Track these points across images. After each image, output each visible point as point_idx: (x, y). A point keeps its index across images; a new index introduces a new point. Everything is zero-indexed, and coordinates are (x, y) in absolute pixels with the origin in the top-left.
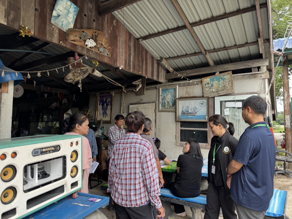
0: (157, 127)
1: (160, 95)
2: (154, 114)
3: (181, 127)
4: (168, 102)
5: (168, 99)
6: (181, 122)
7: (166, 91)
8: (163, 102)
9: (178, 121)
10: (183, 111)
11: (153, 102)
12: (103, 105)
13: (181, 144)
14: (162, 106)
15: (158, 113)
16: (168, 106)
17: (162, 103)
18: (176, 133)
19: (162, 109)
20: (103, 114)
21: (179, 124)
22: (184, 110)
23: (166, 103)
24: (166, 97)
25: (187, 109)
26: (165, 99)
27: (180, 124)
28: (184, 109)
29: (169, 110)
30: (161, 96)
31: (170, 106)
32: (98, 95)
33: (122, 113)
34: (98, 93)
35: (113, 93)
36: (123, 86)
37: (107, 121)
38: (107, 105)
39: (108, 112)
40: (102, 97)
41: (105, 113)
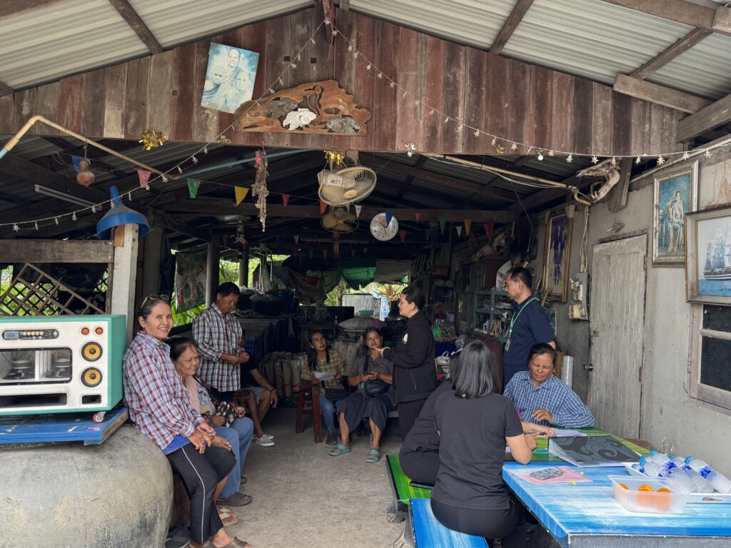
0: (648, 320)
1: (655, 203)
2: (643, 273)
3: (706, 326)
4: (675, 230)
5: (675, 220)
6: (706, 306)
7: (670, 189)
8: (662, 230)
9: (698, 303)
10: (708, 262)
11: (643, 232)
12: (556, 248)
13: (700, 391)
14: (660, 245)
15: (651, 271)
16: (674, 246)
17: (661, 235)
18: (691, 347)
19: (659, 256)
20: (555, 275)
21: (700, 313)
22: (712, 260)
23: (671, 234)
24: (671, 210)
25: (721, 256)
26: (669, 219)
27: (704, 315)
28: (713, 254)
29: (674, 259)
30: (657, 207)
31: (678, 246)
32: (549, 219)
33: (582, 271)
34: (548, 214)
35: (571, 212)
36: (570, 187)
37: (558, 297)
38: (563, 247)
39: (562, 269)
40: (555, 223)
41: (557, 272)
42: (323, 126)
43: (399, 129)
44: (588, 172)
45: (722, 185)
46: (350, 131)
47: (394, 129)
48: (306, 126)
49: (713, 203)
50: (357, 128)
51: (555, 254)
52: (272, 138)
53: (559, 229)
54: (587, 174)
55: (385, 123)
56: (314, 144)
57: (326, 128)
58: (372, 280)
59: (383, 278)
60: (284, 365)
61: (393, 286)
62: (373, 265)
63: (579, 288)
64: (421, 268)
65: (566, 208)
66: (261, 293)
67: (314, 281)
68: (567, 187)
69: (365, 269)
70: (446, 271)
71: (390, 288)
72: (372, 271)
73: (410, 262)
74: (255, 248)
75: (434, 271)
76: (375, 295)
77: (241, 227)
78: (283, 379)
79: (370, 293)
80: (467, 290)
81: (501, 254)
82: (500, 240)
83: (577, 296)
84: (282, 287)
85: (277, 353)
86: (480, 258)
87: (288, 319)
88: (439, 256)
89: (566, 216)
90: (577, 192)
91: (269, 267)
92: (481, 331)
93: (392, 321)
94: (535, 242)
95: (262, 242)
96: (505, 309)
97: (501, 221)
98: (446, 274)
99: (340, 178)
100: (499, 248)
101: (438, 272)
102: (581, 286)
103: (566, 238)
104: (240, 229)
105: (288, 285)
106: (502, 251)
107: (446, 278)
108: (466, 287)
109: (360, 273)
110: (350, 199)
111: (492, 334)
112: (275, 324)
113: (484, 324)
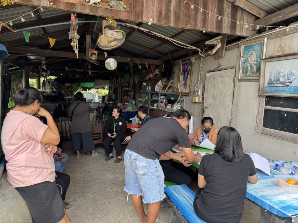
0: (235, 103)
1: (241, 55)
2: (233, 84)
3: (266, 105)
4: (251, 66)
5: (251, 62)
6: (267, 97)
7: (249, 49)
8: (244, 66)
9: (263, 96)
10: (270, 79)
11: (233, 68)
12: (184, 75)
13: (263, 130)
14: (243, 72)
15: (237, 83)
16: (251, 73)
17: (244, 68)
18: (258, 113)
19: (242, 77)
20: (184, 85)
21: (264, 100)
22: (272, 78)
23: (249, 68)
24: (249, 58)
25: (278, 76)
26: (248, 62)
27: (266, 100)
28: (273, 76)
29: (251, 78)
30: (242, 57)
31: (253, 73)
32: (181, 64)
33: (199, 83)
34: (181, 61)
35: (193, 60)
36: (198, 49)
37: (186, 94)
38: (188, 74)
39: (188, 83)
40: (184, 65)
41: (185, 84)
42: (107, 4)
43: (145, 10)
44: (209, 42)
45: (279, 47)
46: (122, 9)
47: (142, 10)
48: (98, 3)
49: (273, 55)
50: (125, 7)
51: (184, 77)
52: (80, 7)
53: (186, 67)
54: (208, 43)
55: (138, 6)
56: (102, 13)
57: (109, 5)
58: (92, 88)
59: (97, 87)
60: (66, 123)
61: (99, 90)
62: (93, 81)
63: (199, 90)
64: (114, 83)
65: (191, 59)
66: (48, 92)
67: (68, 87)
68: (197, 49)
69: (90, 83)
70: (128, 84)
71: (98, 91)
72: (93, 84)
73: (109, 81)
74: (43, 73)
75: (123, 84)
76: (93, 94)
77: (44, 61)
78: (66, 129)
79: (91, 92)
80: (141, 91)
81: (157, 77)
82: (157, 72)
83: (198, 93)
84: (55, 90)
85: (60, 118)
86: (149, 79)
87: (61, 103)
88: (123, 78)
89: (191, 62)
90: (200, 51)
91: (49, 82)
92: (153, 107)
93: (108, 104)
94: (174, 72)
95: (49, 70)
96: (164, 99)
97: (157, 64)
98: (128, 85)
99: (115, 33)
100: (156, 75)
101: (125, 85)
102: (200, 89)
103: (190, 71)
104: (44, 62)
105: (57, 89)
106: (158, 76)
107: (128, 87)
108: (140, 90)
109: (88, 85)
110: (113, 47)
111: (160, 109)
112: (57, 105)
113: (154, 105)
